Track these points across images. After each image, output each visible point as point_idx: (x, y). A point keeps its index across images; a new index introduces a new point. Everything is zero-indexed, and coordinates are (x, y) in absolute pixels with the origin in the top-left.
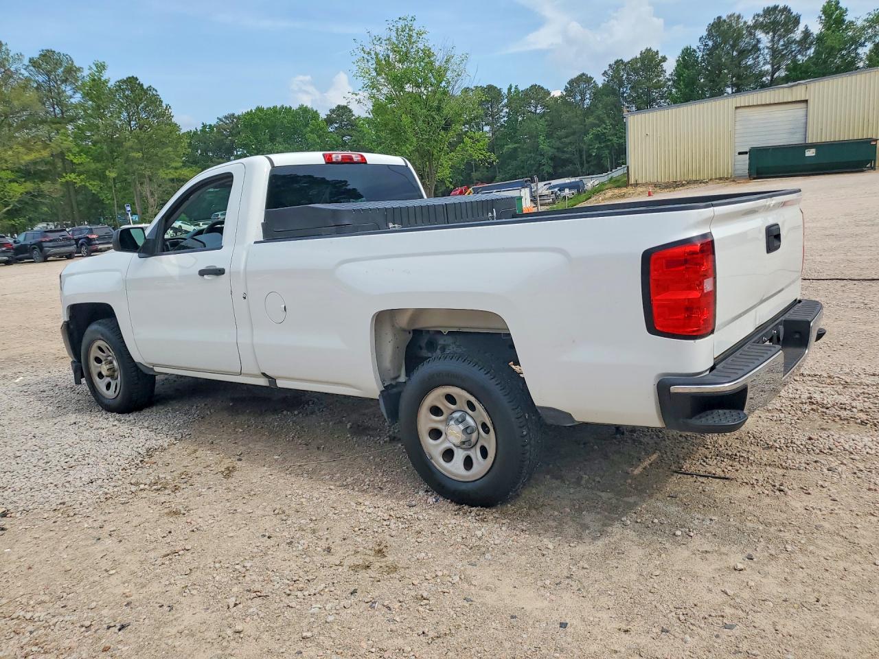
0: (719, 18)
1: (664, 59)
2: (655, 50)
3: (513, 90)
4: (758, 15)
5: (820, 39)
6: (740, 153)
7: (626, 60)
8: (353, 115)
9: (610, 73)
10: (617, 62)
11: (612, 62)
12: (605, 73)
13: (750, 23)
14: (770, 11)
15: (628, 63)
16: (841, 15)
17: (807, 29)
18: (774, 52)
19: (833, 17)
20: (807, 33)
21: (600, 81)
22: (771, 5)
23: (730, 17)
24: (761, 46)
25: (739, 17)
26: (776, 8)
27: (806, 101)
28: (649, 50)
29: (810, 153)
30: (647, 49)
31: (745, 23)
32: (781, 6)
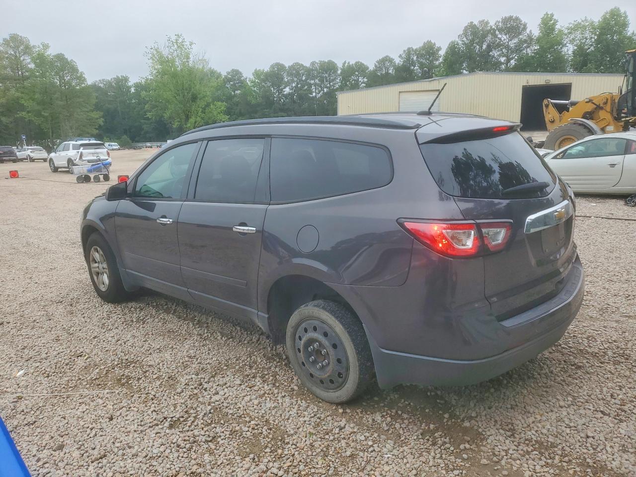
0: (472, 23)
1: (439, 49)
2: (433, 42)
3: (346, 65)
4: (499, 22)
5: (539, 40)
7: (414, 48)
8: (242, 76)
9: (404, 56)
10: (409, 49)
11: (406, 49)
12: (400, 56)
13: (493, 27)
14: (507, 20)
15: (416, 50)
16: (554, 24)
17: (530, 33)
19: (548, 25)
20: (530, 36)
21: (398, 61)
22: (508, 15)
23: (480, 22)
25: (487, 23)
26: (511, 17)
27: (439, 90)
28: (429, 42)
31: (491, 27)
32: (514, 16)
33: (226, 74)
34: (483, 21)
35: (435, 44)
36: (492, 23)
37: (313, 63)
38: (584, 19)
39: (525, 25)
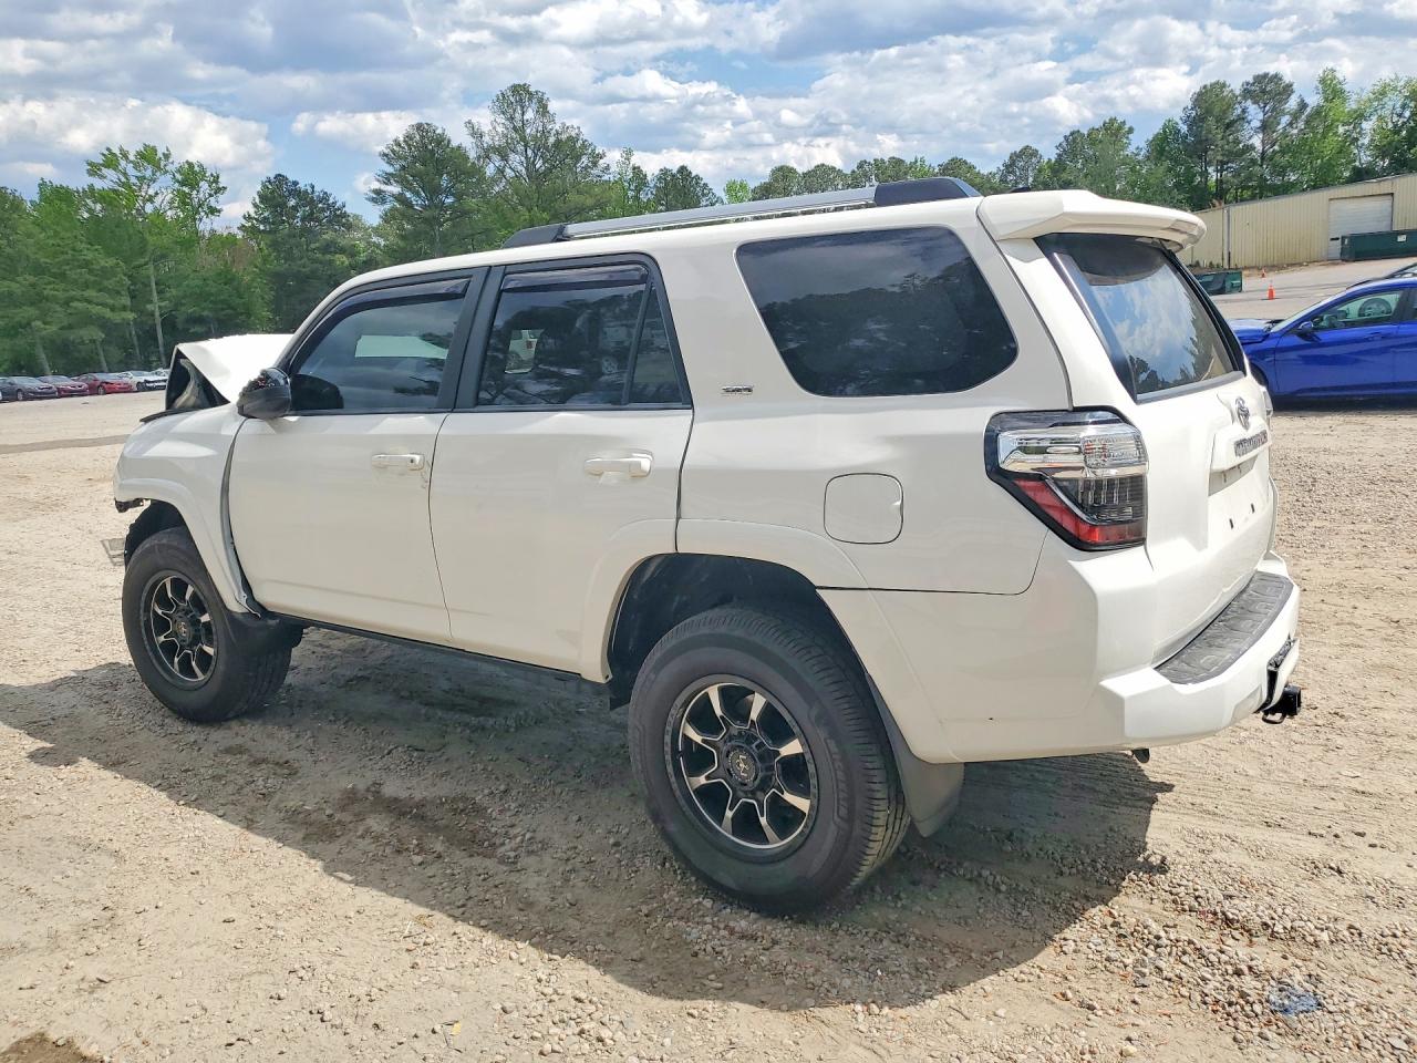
0: (1205, 87)
1: (1131, 130)
2: (1120, 120)
3: (919, 163)
4: (1248, 84)
5: (1318, 112)
6: (1333, 239)
7: (1082, 131)
9: (1064, 144)
10: (1072, 134)
11: (1068, 134)
12: (1058, 146)
13: (1237, 92)
14: (1260, 79)
15: (1087, 134)
16: (1340, 84)
17: (1303, 101)
18: (1265, 127)
20: (1303, 105)
21: (1051, 155)
22: (1261, 72)
23: (1215, 85)
24: (1250, 118)
25: (1224, 85)
26: (1266, 75)
27: (1392, 194)
28: (1113, 120)
29: (1402, 239)
30: (1110, 120)
31: (1232, 91)
32: (1272, 72)
34: (1217, 83)
35: (1123, 124)
36: (1236, 86)
37: (860, 166)
38: (1393, 77)
39: (1291, 85)
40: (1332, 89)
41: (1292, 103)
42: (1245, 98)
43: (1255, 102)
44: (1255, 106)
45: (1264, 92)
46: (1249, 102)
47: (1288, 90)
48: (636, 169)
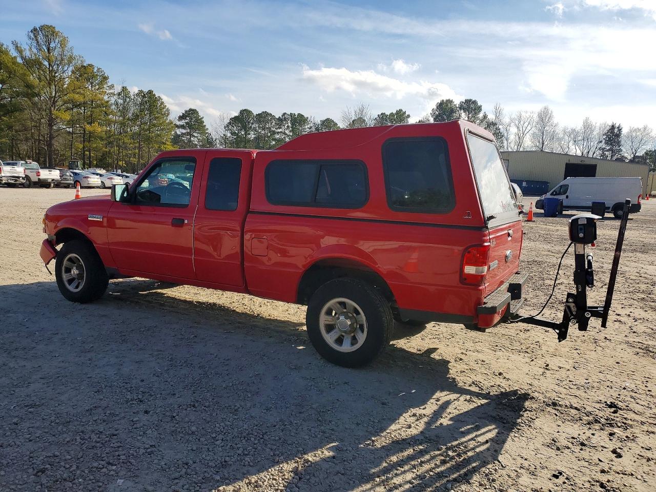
33: (184, 112)
34: (449, 100)
35: (405, 113)
37: (284, 114)
39: (481, 106)
40: (498, 112)
41: (481, 115)
42: (460, 108)
43: (465, 112)
44: (464, 114)
45: (469, 107)
46: (462, 111)
47: (479, 109)
48: (124, 89)
